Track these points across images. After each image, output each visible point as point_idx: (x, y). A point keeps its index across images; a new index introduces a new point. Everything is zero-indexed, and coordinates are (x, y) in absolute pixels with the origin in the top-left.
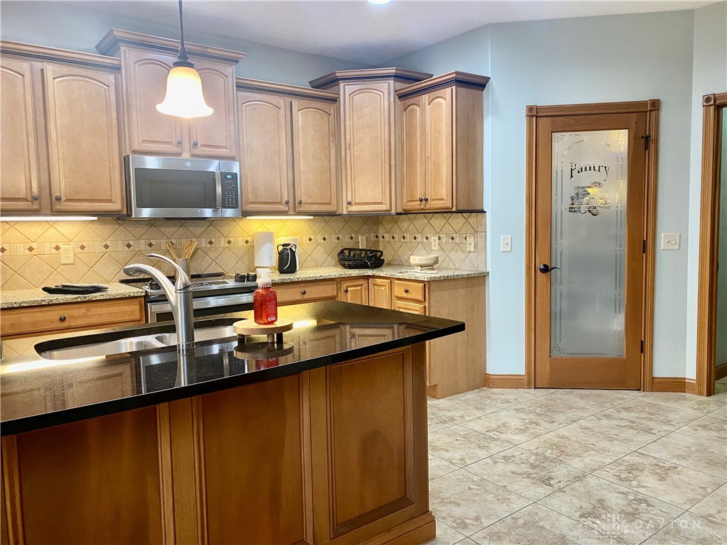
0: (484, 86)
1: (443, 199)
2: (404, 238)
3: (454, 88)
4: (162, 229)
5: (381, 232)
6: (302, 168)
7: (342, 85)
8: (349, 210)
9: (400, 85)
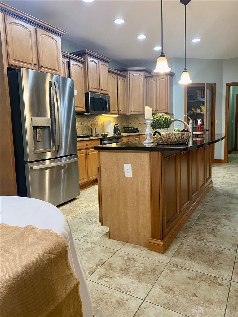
0: (173, 76)
1: (164, 110)
2: (140, 123)
3: (168, 76)
4: (84, 119)
5: (130, 122)
6: (120, 99)
7: (128, 72)
8: (131, 113)
9: (146, 74)
